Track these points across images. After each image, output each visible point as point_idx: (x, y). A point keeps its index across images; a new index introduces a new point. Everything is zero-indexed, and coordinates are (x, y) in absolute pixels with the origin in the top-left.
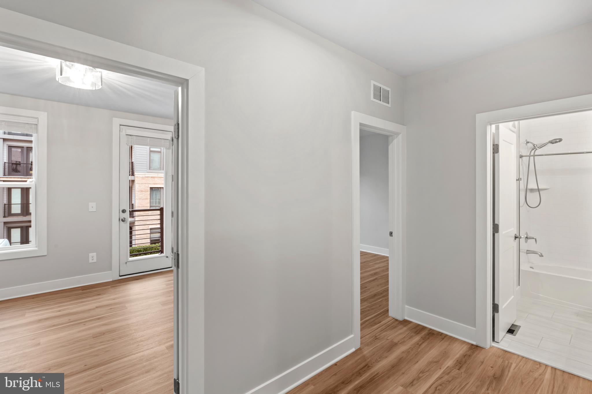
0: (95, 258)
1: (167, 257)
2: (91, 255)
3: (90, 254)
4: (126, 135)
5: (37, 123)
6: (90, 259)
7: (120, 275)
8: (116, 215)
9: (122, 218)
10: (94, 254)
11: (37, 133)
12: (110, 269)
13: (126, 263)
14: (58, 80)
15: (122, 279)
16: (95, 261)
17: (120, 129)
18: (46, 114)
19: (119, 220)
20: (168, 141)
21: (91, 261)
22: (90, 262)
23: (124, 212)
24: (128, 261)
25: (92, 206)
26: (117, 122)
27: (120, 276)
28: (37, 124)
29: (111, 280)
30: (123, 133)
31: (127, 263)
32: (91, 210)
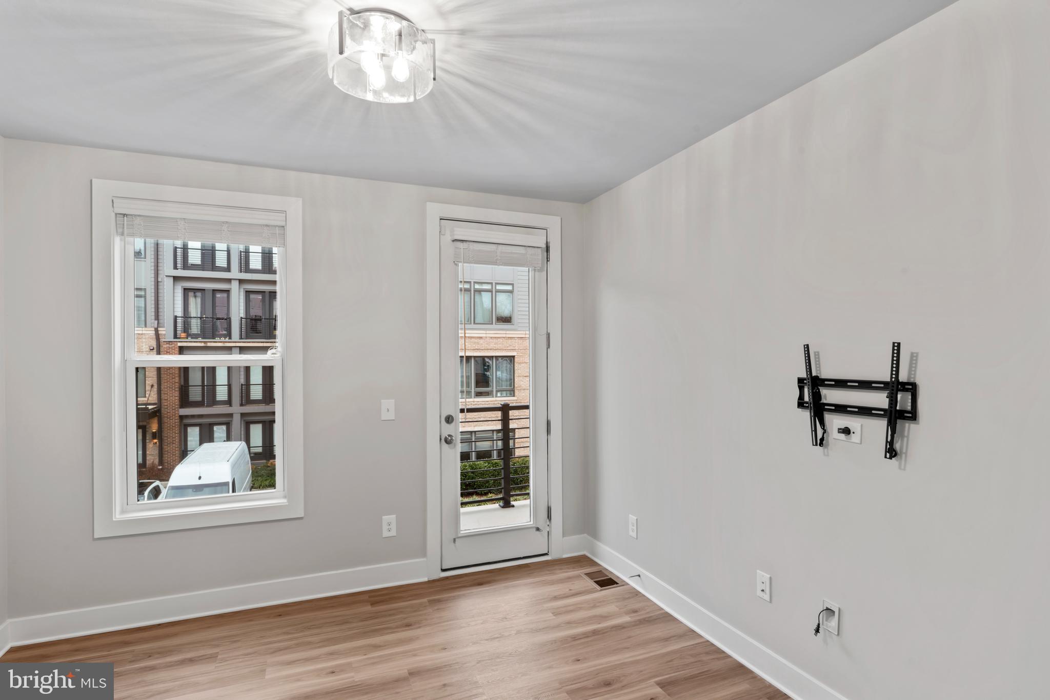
0: (394, 527)
1: (538, 529)
2: (386, 518)
3: (384, 517)
4: (453, 241)
5: (283, 224)
6: (385, 527)
7: (444, 568)
8: (434, 428)
9: (445, 435)
10: (392, 518)
11: (284, 245)
12: (423, 553)
13: (454, 540)
14: (331, 77)
15: (447, 578)
16: (393, 533)
17: (441, 229)
18: (300, 201)
19: (441, 439)
20: (540, 250)
21: (386, 534)
22: (383, 537)
23: (450, 422)
24: (460, 535)
25: (388, 409)
26: (435, 210)
27: (443, 570)
28: (284, 227)
29: (426, 579)
30: (448, 238)
31: (457, 540)
32: (385, 416)
